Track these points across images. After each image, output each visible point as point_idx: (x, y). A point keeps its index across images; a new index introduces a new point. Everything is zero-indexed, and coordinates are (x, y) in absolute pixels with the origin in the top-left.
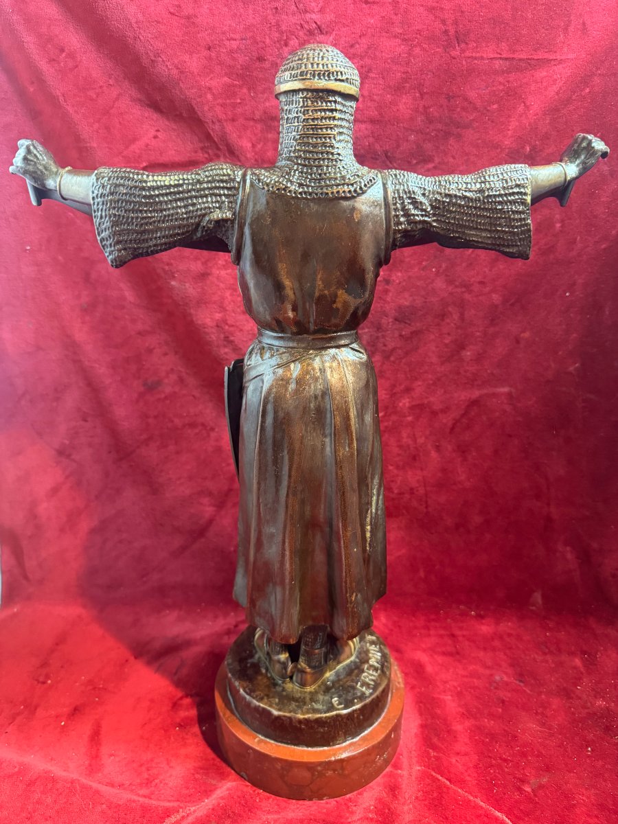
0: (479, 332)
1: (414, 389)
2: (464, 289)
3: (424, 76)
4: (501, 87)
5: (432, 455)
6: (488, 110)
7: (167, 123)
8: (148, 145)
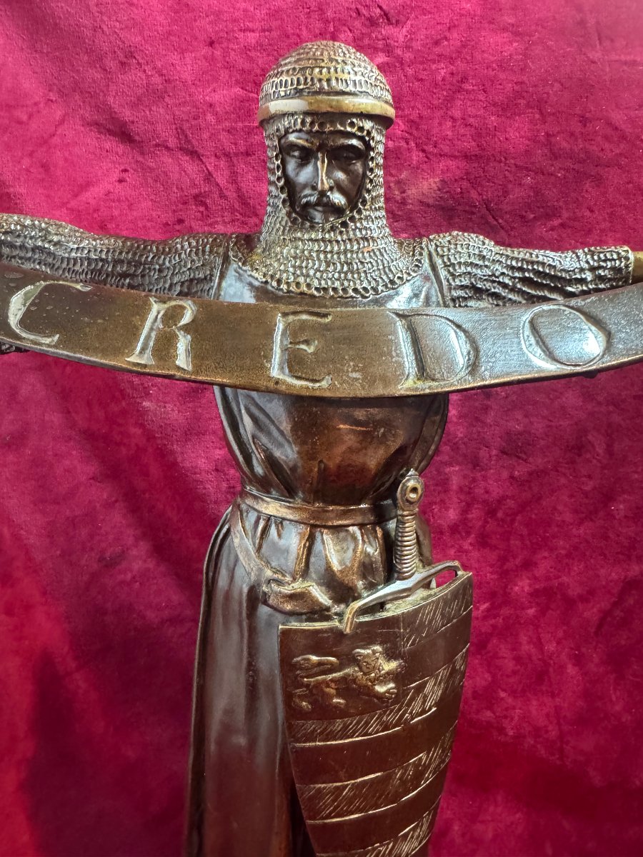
0: (637, 472)
1: (536, 565)
3: (547, 88)
7: (140, 159)
8: (109, 192)
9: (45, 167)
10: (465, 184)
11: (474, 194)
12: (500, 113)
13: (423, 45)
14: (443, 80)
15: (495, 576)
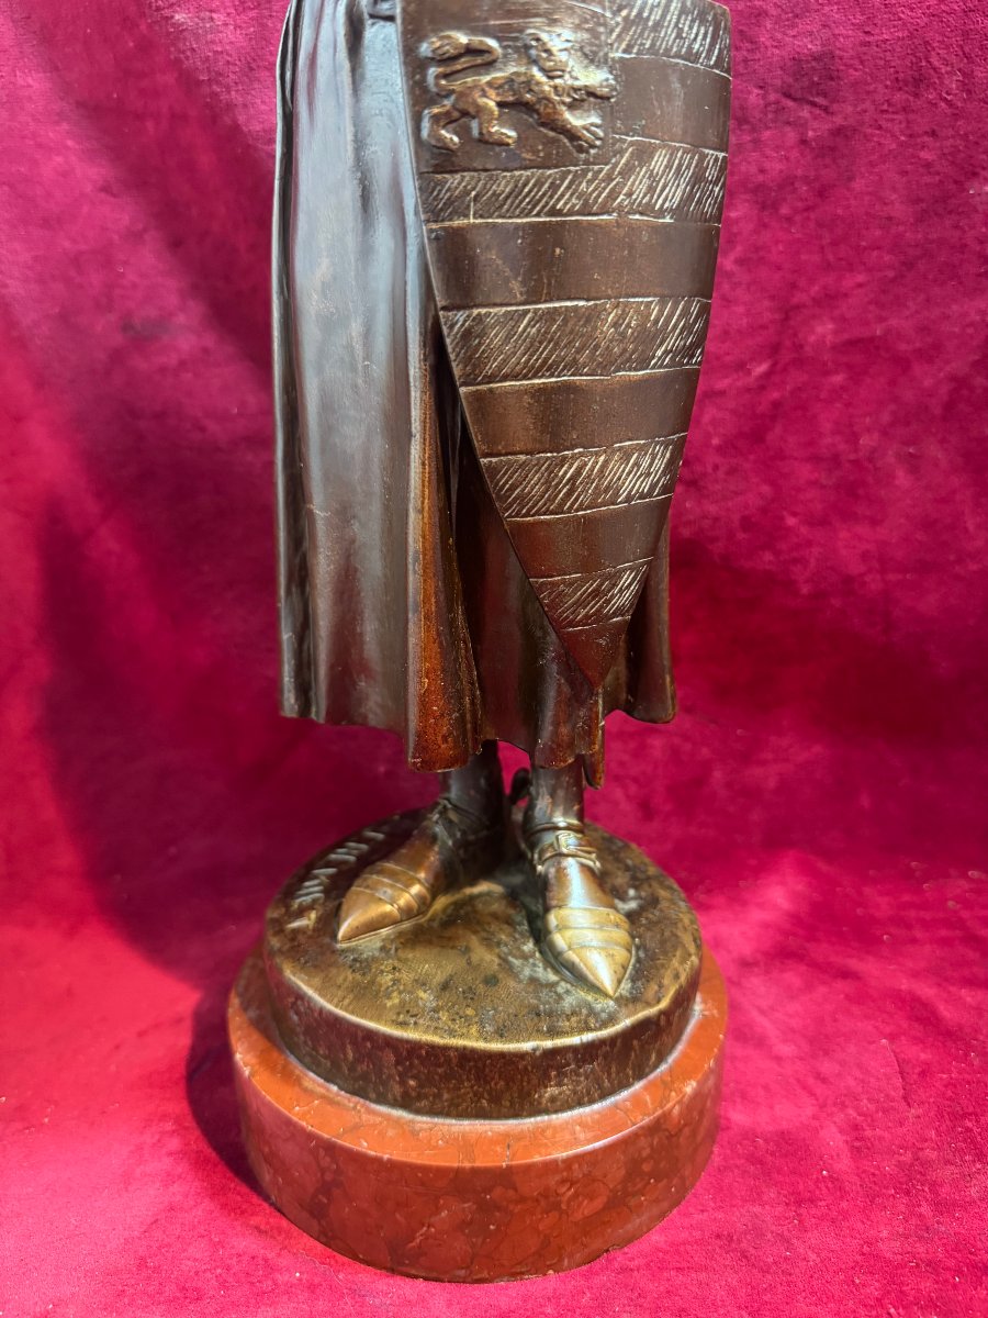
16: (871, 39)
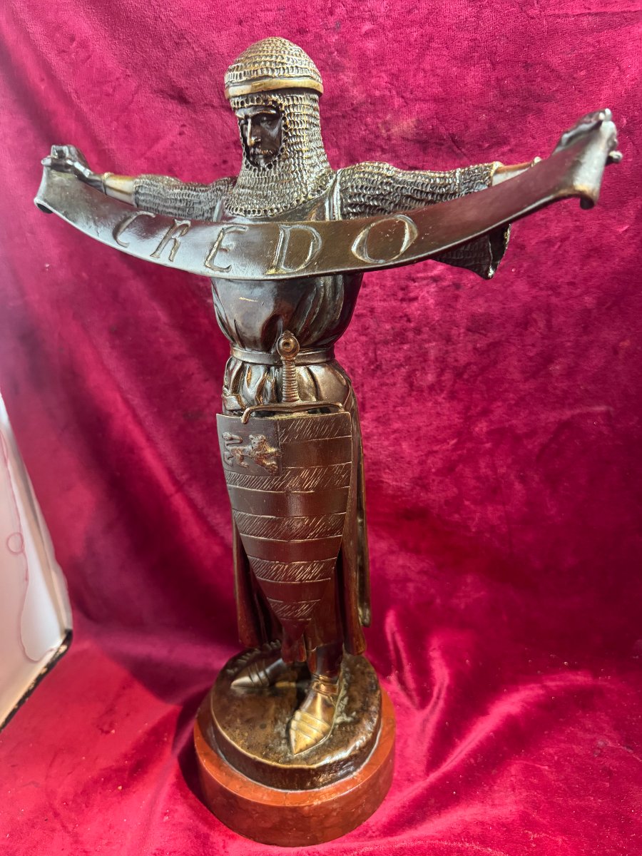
0: (570, 341)
1: (492, 412)
2: (550, 292)
3: (495, 43)
4: (590, 49)
5: (515, 487)
6: (574, 78)
7: (194, 116)
8: (173, 143)
9: (127, 127)
10: (435, 122)
11: (442, 130)
12: (460, 65)
13: (399, 14)
14: (415, 41)
15: (461, 421)
16: (506, 306)
